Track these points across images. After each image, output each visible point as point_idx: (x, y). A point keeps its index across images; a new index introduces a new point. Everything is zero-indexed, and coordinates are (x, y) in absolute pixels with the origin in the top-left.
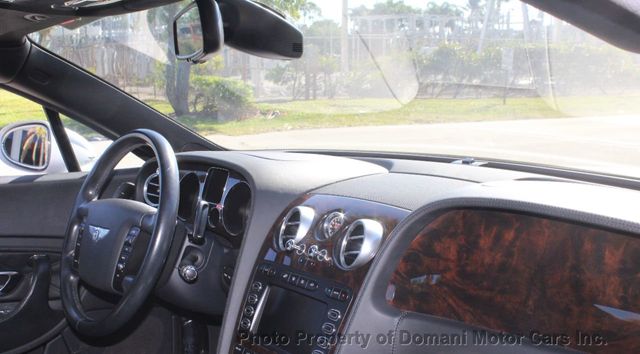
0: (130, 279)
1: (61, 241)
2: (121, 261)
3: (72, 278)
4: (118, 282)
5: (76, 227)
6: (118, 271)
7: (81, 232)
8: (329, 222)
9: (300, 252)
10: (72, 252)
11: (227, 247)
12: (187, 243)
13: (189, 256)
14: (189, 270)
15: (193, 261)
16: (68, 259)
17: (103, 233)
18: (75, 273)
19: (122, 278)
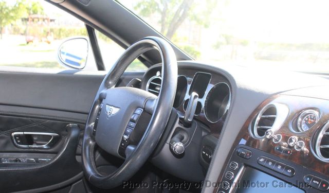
0: (131, 148)
1: (86, 115)
2: (126, 134)
3: (91, 142)
4: (122, 150)
5: (97, 107)
6: (123, 141)
7: (100, 110)
8: (303, 118)
9: (276, 140)
10: (93, 124)
11: (206, 131)
12: (177, 125)
13: (177, 136)
14: (178, 146)
15: (181, 139)
16: (89, 128)
17: (115, 111)
18: (94, 140)
19: (125, 147)
